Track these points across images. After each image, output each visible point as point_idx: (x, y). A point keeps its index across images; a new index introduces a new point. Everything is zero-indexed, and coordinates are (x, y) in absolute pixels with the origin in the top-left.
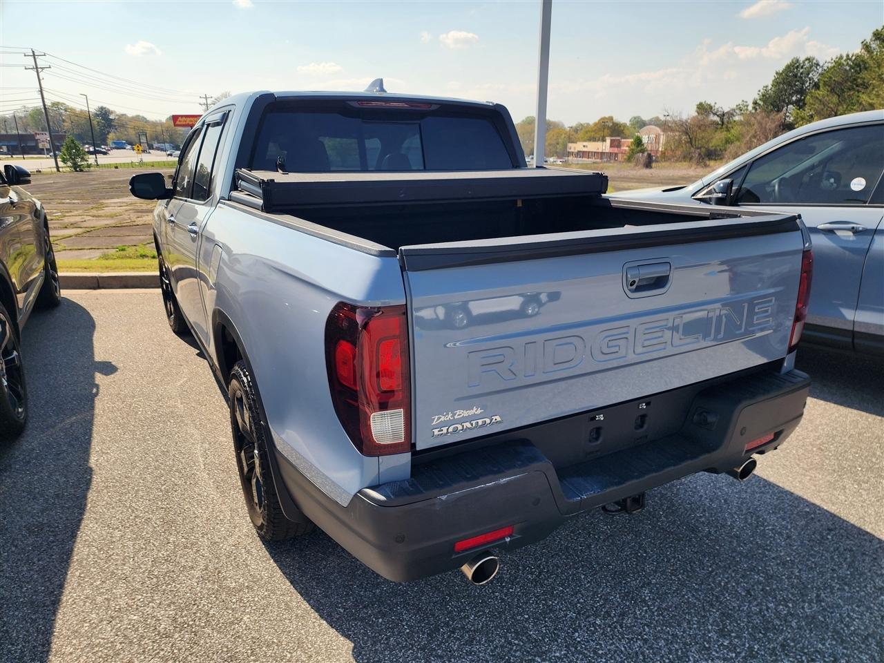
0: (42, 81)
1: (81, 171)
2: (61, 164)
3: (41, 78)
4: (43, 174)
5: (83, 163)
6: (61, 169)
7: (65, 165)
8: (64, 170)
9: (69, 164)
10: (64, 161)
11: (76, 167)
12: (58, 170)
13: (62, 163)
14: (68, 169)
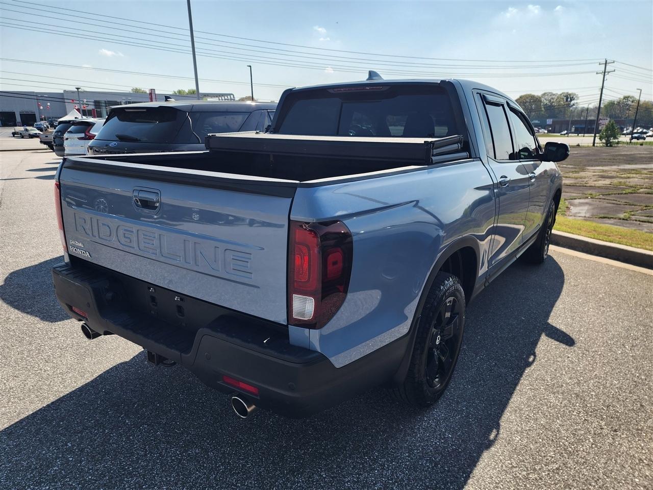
0: (605, 82)
1: (611, 146)
2: (597, 140)
3: (605, 79)
4: (581, 147)
5: (614, 141)
6: (596, 145)
7: (600, 142)
8: (598, 145)
9: (604, 141)
10: (601, 139)
11: (608, 144)
12: (594, 145)
13: (599, 140)
14: (601, 145)
